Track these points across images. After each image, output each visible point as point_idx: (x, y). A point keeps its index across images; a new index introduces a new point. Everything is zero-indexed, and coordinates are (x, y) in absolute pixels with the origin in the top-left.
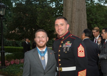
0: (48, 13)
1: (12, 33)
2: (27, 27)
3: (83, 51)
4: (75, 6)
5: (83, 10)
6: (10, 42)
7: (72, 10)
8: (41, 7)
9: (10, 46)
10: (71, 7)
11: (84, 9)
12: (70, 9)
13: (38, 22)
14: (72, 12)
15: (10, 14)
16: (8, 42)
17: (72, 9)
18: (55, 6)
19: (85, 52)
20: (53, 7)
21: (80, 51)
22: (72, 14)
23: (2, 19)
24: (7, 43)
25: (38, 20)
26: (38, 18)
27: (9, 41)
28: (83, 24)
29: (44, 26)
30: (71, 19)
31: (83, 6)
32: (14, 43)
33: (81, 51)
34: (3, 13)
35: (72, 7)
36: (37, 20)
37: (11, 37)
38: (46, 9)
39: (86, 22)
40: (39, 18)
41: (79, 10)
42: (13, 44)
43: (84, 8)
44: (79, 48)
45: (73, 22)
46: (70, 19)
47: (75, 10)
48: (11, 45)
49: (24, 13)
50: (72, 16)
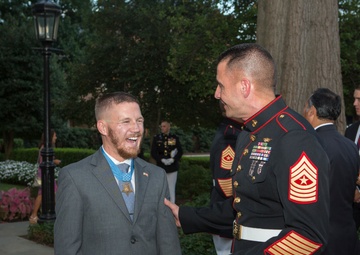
0: (208, 33)
1: (83, 101)
2: (136, 81)
3: (309, 182)
4: (299, 11)
5: (328, 24)
6: (78, 133)
7: (287, 25)
8: (183, 14)
9: (81, 146)
10: (285, 14)
11: (332, 22)
12: (280, 22)
13: (172, 66)
14: (287, 30)
15: (80, 37)
16: (74, 132)
17: (288, 21)
18: (232, 9)
19: (318, 185)
20: (225, 14)
21: (298, 182)
22: (287, 37)
23: (49, 54)
24: (67, 135)
25: (171, 57)
26: (173, 51)
27: (77, 128)
28: (325, 75)
29: (192, 77)
30: (285, 57)
31: (327, 9)
32: (94, 137)
33: (304, 181)
34: (52, 33)
35: (288, 13)
36: (168, 58)
37: (80, 116)
38: (202, 20)
39: (338, 67)
40: (175, 51)
41: (312, 24)
42: (90, 138)
43: (330, 18)
44: (293, 170)
45: (291, 65)
46: (281, 55)
47: (297, 22)
48: (84, 143)
49: (128, 34)
50: (286, 47)
